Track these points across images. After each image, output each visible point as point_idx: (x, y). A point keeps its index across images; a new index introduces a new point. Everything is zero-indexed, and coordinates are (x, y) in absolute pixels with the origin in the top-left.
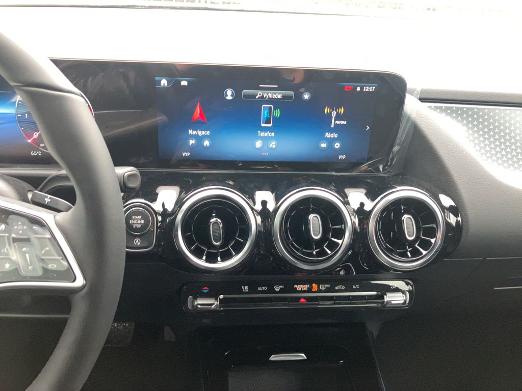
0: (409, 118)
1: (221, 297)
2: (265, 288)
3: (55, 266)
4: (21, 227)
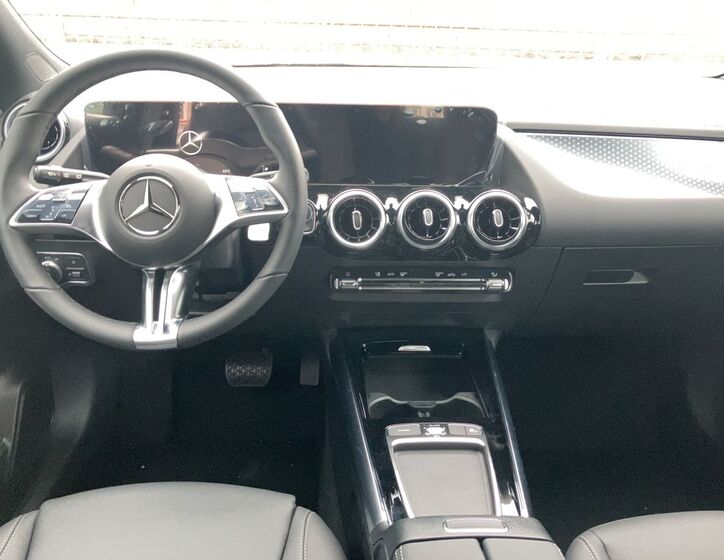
0: (500, 141)
1: (360, 280)
2: (393, 274)
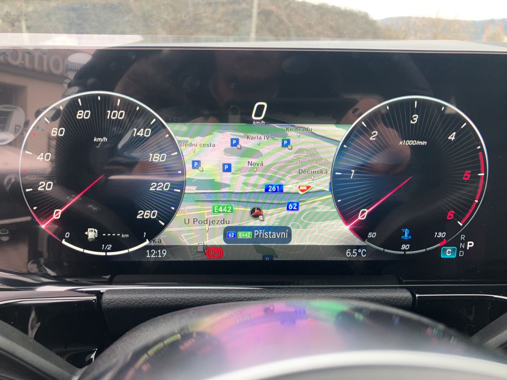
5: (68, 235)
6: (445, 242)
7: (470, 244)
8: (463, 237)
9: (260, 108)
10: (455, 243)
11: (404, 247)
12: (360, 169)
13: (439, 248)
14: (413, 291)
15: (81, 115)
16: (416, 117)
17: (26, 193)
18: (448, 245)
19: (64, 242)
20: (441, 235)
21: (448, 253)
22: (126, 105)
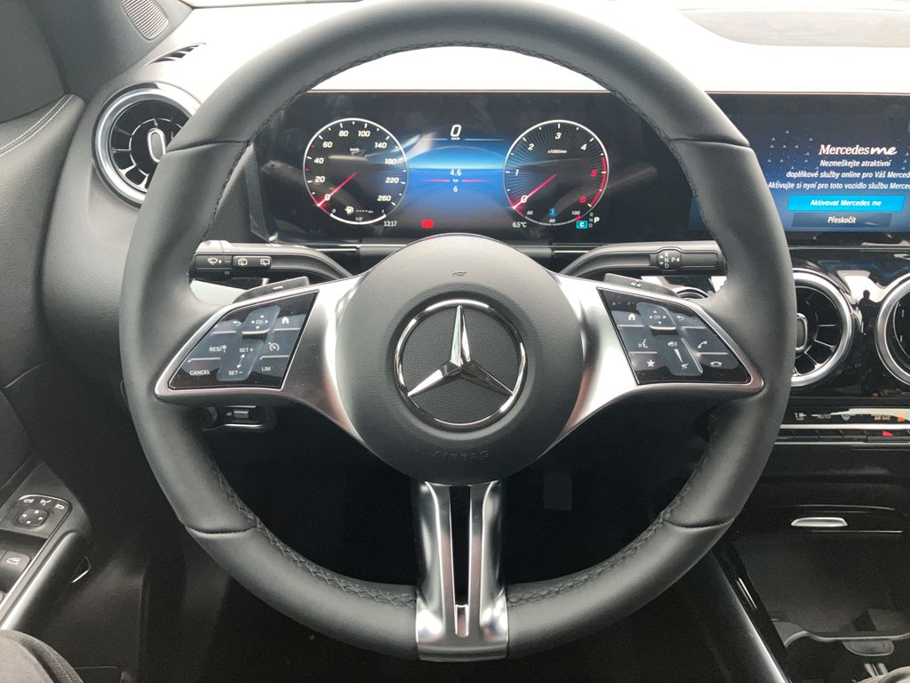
3: (720, 364)
4: (659, 317)
5: (334, 211)
6: (579, 217)
7: (597, 219)
8: (591, 215)
9: (456, 129)
10: (586, 218)
11: (552, 221)
12: (521, 169)
13: (575, 222)
14: (553, 249)
15: (343, 134)
16: (559, 135)
17: (309, 184)
18: (582, 219)
19: (332, 215)
20: (577, 213)
21: (582, 225)
22: (370, 128)
